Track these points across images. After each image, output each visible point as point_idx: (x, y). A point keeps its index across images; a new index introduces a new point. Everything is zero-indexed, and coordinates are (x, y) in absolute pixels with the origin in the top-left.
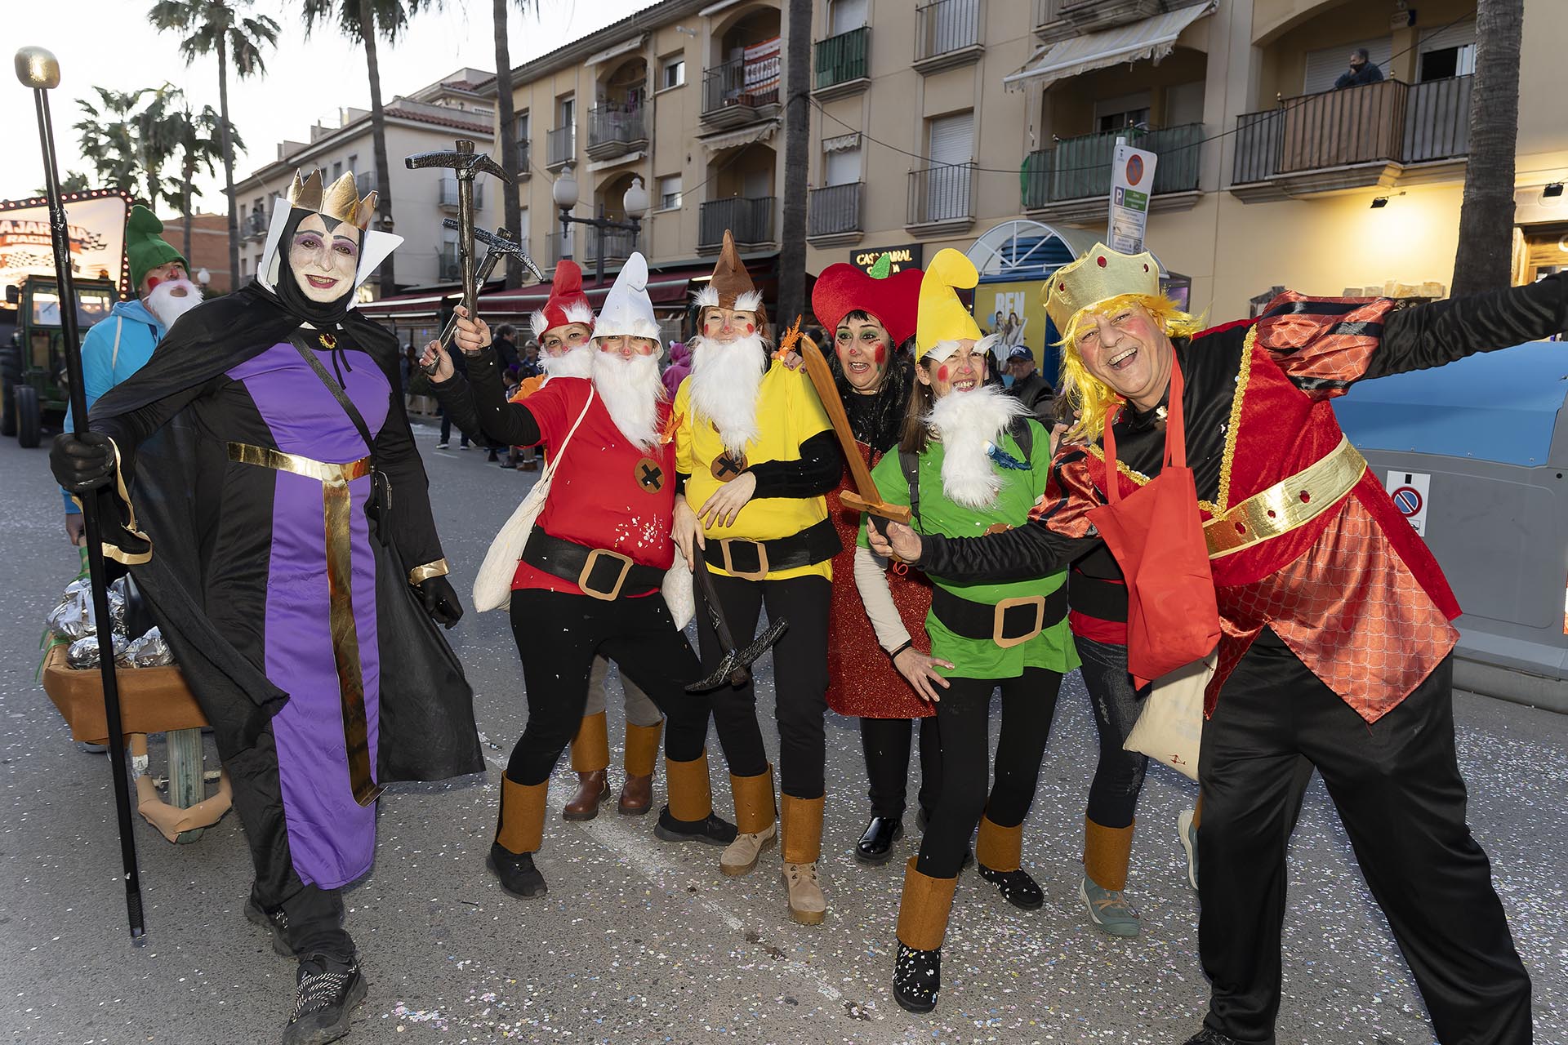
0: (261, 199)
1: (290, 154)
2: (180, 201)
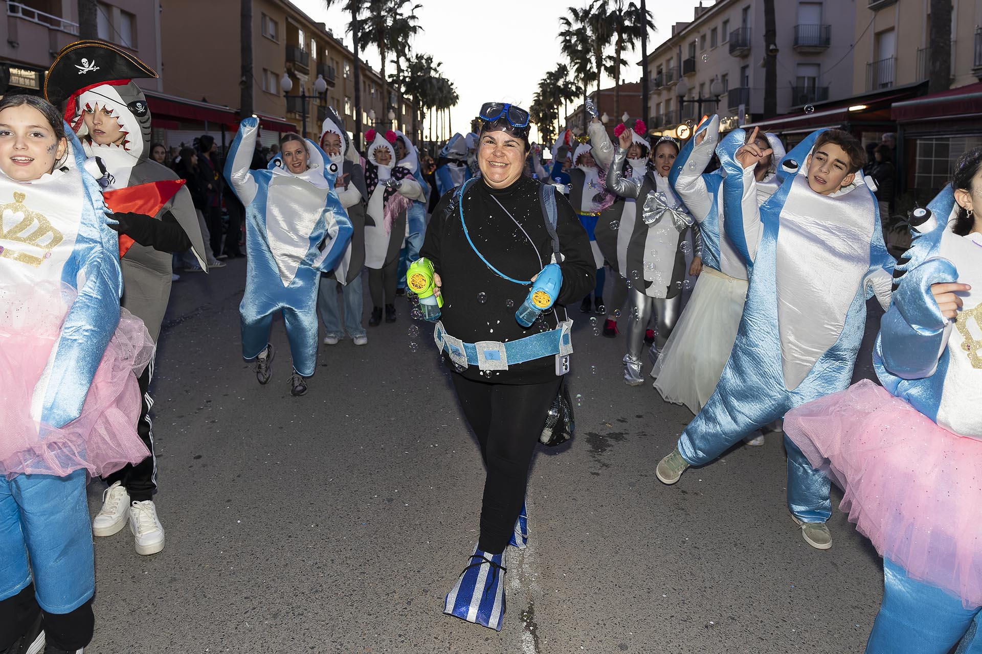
0: (661, 65)
1: (679, 31)
2: (614, 72)
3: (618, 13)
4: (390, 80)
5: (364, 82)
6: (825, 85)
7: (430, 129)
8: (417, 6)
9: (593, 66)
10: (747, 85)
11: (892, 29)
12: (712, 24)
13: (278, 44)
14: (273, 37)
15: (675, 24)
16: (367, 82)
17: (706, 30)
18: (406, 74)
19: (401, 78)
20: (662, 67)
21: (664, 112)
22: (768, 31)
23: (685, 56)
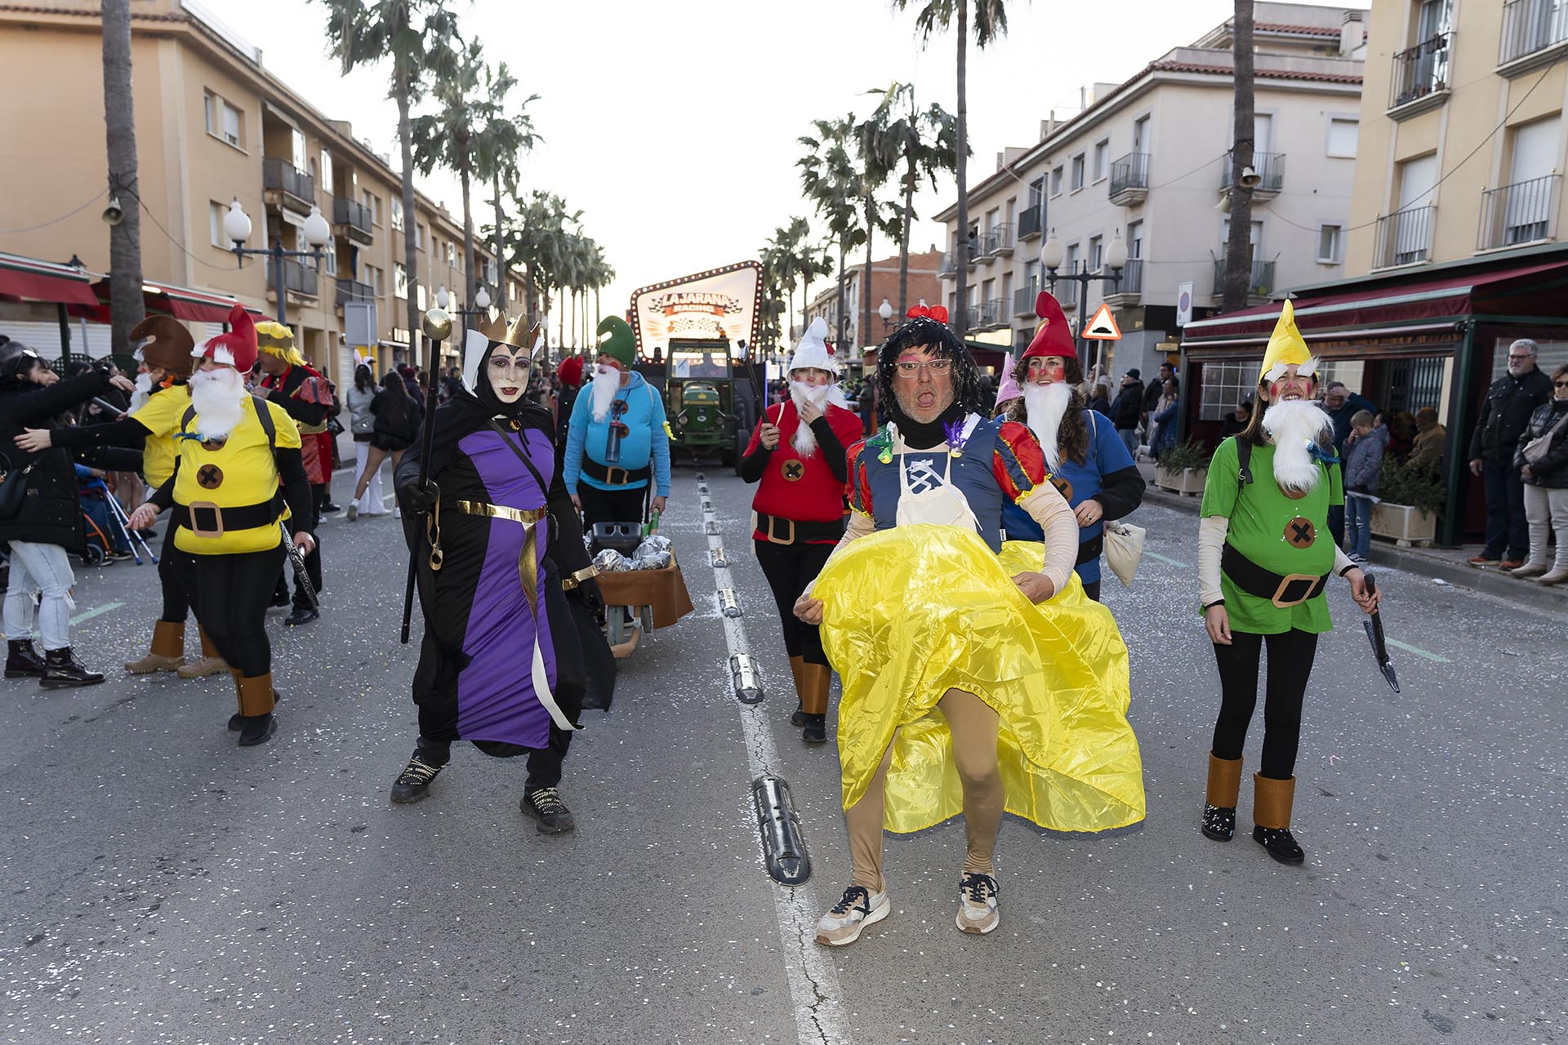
1: (1012, 161)
2: (897, 229)
3: (909, 124)
4: (484, 236)
5: (434, 239)
6: (1270, 259)
7: (561, 326)
8: (533, 98)
9: (858, 219)
10: (1138, 257)
11: (1432, 154)
12: (1075, 150)
13: (246, 155)
14: (233, 139)
15: (1003, 151)
16: (441, 240)
17: (1065, 159)
18: (515, 227)
19: (504, 233)
20: (978, 224)
21: (980, 302)
22: (1239, 142)
23: (1023, 205)
